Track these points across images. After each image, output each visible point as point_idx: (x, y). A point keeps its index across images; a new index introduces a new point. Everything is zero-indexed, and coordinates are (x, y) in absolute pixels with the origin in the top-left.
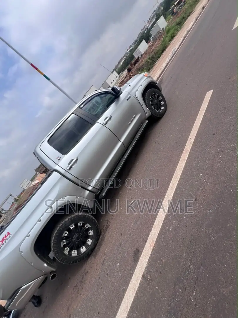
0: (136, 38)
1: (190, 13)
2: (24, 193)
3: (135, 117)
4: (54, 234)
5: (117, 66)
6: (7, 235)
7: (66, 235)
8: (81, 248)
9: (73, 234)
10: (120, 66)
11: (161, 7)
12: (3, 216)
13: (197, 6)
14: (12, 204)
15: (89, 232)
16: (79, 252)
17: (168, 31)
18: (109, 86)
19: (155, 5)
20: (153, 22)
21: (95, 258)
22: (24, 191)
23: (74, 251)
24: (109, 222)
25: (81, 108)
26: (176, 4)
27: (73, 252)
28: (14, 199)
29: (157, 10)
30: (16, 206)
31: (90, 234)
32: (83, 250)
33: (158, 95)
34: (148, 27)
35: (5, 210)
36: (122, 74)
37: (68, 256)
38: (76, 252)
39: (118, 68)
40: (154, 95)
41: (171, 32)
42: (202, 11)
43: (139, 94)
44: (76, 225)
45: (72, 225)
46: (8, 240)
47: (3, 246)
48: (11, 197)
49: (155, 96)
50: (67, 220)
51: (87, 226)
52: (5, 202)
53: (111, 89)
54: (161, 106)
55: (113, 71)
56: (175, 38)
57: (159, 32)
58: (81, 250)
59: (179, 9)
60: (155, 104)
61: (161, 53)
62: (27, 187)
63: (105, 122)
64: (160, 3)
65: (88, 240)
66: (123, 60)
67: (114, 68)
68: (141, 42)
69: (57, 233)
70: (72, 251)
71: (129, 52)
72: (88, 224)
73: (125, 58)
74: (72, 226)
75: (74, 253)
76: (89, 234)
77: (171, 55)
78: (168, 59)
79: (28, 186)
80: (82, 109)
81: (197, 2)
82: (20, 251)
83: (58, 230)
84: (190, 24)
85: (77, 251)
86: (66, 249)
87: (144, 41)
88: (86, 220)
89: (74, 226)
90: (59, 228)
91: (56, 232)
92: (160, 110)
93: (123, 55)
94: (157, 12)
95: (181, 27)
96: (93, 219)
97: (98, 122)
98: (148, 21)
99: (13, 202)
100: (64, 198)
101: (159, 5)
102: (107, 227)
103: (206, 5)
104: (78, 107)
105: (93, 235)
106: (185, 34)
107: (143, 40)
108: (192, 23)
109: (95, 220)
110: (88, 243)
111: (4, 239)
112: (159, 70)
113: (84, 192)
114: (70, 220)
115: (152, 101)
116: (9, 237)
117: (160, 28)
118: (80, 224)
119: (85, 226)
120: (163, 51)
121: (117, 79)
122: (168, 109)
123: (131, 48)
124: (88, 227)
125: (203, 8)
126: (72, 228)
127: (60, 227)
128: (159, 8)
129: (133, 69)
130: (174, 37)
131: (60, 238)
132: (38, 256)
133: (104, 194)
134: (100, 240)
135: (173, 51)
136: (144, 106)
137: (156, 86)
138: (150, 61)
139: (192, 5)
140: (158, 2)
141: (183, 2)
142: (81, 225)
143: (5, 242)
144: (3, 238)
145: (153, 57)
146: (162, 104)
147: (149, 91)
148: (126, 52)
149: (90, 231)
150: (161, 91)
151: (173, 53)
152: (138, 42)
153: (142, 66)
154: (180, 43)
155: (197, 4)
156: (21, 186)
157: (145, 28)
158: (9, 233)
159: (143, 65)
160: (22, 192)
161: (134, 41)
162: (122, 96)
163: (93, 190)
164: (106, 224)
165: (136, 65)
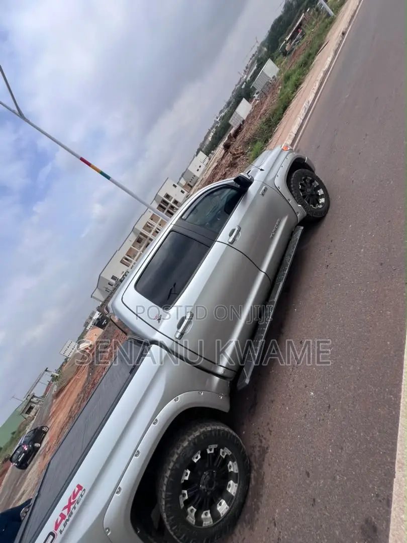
0: (229, 98)
1: (320, 46)
2: (68, 365)
3: (279, 222)
4: (166, 480)
5: (202, 144)
6: (78, 492)
7: (187, 478)
8: (218, 505)
9: (200, 473)
10: (207, 143)
11: (263, 48)
12: (35, 408)
13: (329, 33)
14: (49, 384)
15: (228, 466)
16: (215, 515)
17: (287, 78)
18: (194, 176)
19: (254, 46)
20: (253, 71)
21: (252, 528)
22: (66, 360)
23: (204, 512)
24: (265, 439)
25: (185, 220)
26: (289, 40)
27: (203, 516)
28: (52, 376)
29: (257, 53)
30: (55, 389)
31: (232, 470)
32: (223, 507)
33: (311, 178)
34: (246, 79)
35: (37, 397)
36: (213, 154)
37: (195, 526)
38: (209, 515)
39: (205, 147)
40: (304, 180)
41: (294, 78)
42: (343, 39)
43: (279, 181)
44: (204, 454)
45: (195, 456)
46: (80, 504)
47: (71, 519)
48: (46, 372)
49: (305, 182)
50: (186, 444)
51: (223, 453)
52: (37, 383)
53: (234, 180)
54: (318, 197)
55: (198, 153)
56: (301, 86)
57: (268, 84)
58: (219, 508)
59: (294, 44)
60: (309, 196)
61: (282, 112)
62: (71, 354)
63: (231, 240)
64: (260, 43)
65: (229, 483)
66: (212, 134)
67: (198, 146)
68: (238, 103)
69: (170, 476)
70: (202, 514)
71: (220, 120)
72: (225, 448)
73: (214, 130)
74: (197, 458)
75: (207, 518)
76: (230, 471)
77: (303, 112)
78: (299, 119)
79: (73, 351)
80: (187, 220)
81: (327, 29)
82: (105, 527)
83: (172, 470)
84: (325, 60)
85: (211, 513)
86: (189, 510)
87: (244, 100)
88: (222, 440)
89: (199, 457)
90: (174, 466)
91: (168, 473)
92: (319, 204)
93: (211, 127)
94: (258, 55)
95: (308, 68)
96: (234, 436)
97: (218, 240)
98: (245, 71)
99: (50, 381)
100: (178, 398)
101: (259, 45)
102: (264, 451)
103: (347, 29)
104: (179, 219)
105: (237, 472)
106: (320, 77)
107: (242, 99)
108: (329, 59)
109: (237, 438)
110: (229, 491)
111: (72, 501)
112: (287, 138)
113: (211, 380)
114: (192, 444)
115: (302, 190)
116: (82, 496)
117: (268, 77)
118: (211, 450)
119: (221, 454)
120: (285, 108)
121: (205, 163)
122: (331, 202)
123: (223, 114)
124: (226, 454)
125: (343, 34)
126: (195, 461)
127: (175, 463)
128: (260, 50)
129: (233, 144)
130: (300, 84)
131: (177, 486)
132: (139, 535)
133: (247, 381)
134: (253, 482)
135: (306, 105)
136: (292, 201)
137: (306, 163)
138: (265, 127)
139: (321, 34)
140: (257, 42)
141: (301, 34)
142: (212, 452)
143: (74, 508)
144: (70, 500)
145: (268, 120)
146: (320, 194)
147: (294, 174)
148: (215, 121)
149: (230, 463)
150: (313, 172)
151: (306, 109)
152: (232, 103)
153: (252, 137)
154: (315, 91)
155: (328, 31)
156: (62, 353)
157: (242, 81)
158: (80, 487)
159: (254, 135)
160: (63, 363)
161: (225, 104)
162: (252, 190)
163: (225, 374)
164: (258, 444)
165: (238, 138)
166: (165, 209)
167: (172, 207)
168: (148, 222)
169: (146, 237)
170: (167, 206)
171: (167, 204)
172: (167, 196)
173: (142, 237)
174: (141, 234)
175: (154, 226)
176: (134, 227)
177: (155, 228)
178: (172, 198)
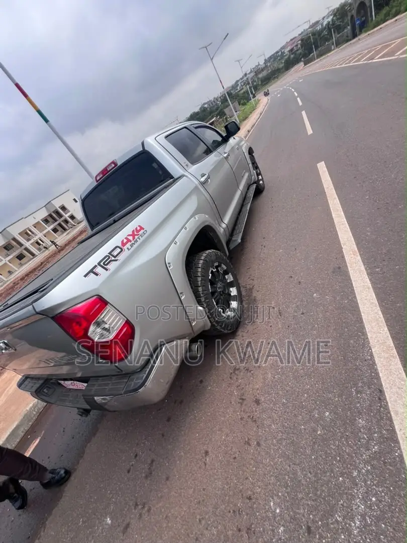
9: (217, 280)
31: (232, 294)
51: (228, 279)
63: (225, 156)
72: (230, 273)
105: (237, 294)
118: (221, 270)
136: (251, 166)
142: (222, 272)
149: (231, 289)
166: (56, 220)
167: (66, 222)
168: (28, 228)
169: (21, 245)
170: (60, 219)
171: (60, 216)
172: (63, 208)
173: (14, 243)
174: (14, 239)
175: (36, 235)
176: (5, 229)
177: (36, 238)
178: (69, 212)
